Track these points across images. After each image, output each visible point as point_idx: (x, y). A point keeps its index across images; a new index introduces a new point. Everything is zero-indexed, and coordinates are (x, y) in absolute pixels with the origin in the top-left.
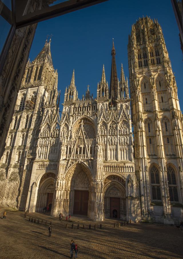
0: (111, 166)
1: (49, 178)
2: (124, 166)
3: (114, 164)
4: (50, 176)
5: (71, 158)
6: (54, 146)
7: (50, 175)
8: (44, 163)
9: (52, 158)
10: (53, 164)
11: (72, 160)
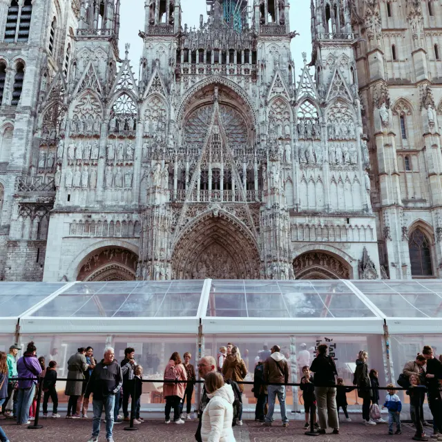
0: (310, 224)
1: (109, 265)
2: (347, 225)
3: (319, 221)
4: (112, 259)
5: (187, 201)
6: (122, 165)
7: (112, 255)
8: (90, 217)
9: (114, 203)
10: (124, 221)
11: (191, 206)
